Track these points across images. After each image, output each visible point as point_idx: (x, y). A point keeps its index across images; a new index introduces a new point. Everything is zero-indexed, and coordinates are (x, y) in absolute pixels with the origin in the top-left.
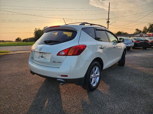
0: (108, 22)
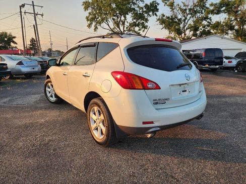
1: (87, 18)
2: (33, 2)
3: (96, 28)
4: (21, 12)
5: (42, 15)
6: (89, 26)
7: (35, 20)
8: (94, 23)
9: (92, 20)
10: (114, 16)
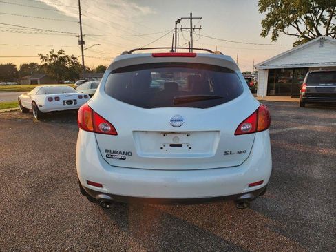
0: (82, 43)
1: (263, 22)
2: (191, 14)
3: (275, 36)
4: (176, 29)
5: (200, 29)
6: (264, 34)
7: (191, 36)
8: (272, 29)
9: (271, 23)
10: (309, 12)
